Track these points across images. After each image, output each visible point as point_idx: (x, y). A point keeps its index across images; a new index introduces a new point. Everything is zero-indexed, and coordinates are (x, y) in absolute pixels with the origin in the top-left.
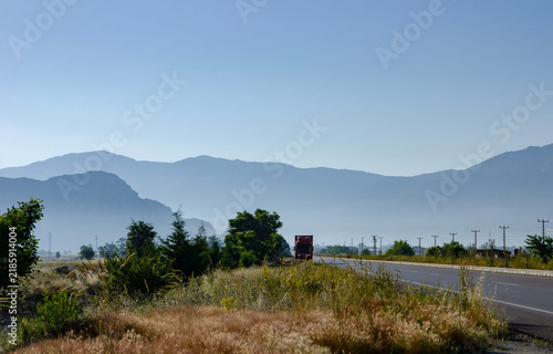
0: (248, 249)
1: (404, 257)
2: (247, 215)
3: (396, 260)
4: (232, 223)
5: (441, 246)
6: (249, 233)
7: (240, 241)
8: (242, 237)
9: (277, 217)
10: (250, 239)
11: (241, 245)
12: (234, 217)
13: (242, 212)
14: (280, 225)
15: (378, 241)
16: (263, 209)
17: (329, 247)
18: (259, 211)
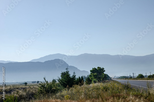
0: (95, 78)
1: (140, 78)
2: (95, 69)
3: (138, 79)
4: (91, 71)
5: (152, 75)
6: (95, 74)
7: (93, 76)
8: (93, 75)
9: (104, 69)
10: (96, 75)
11: (93, 77)
12: (92, 69)
13: (94, 68)
14: (104, 71)
15: (134, 74)
16: (99, 67)
17: (121, 77)
18: (98, 67)
